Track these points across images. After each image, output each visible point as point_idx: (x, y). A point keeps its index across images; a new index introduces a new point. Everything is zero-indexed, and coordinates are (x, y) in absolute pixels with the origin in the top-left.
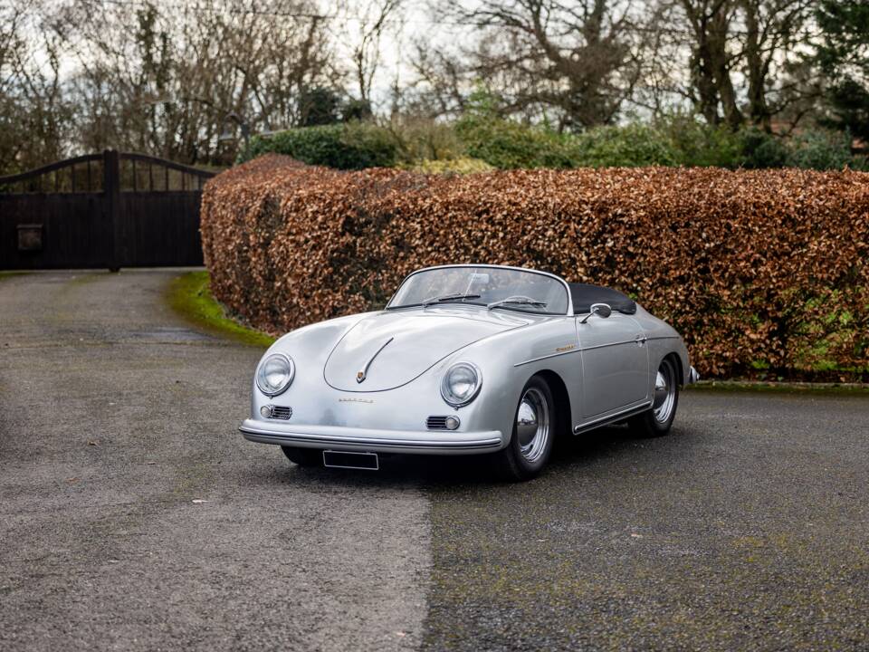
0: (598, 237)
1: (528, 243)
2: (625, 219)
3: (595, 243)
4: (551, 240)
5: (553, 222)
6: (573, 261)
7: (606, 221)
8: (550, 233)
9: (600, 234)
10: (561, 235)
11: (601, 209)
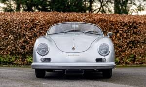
0: (31, 28)
1: (11, 30)
2: (39, 24)
3: (30, 30)
4: (18, 29)
5: (18, 24)
6: (25, 35)
7: (33, 24)
8: (18, 27)
9: (32, 27)
10: (21, 28)
11: (32, 21)
